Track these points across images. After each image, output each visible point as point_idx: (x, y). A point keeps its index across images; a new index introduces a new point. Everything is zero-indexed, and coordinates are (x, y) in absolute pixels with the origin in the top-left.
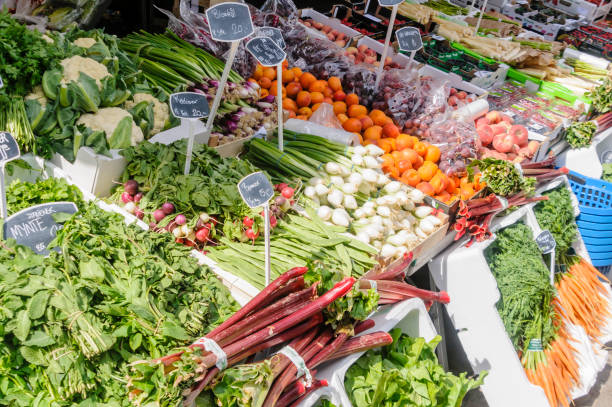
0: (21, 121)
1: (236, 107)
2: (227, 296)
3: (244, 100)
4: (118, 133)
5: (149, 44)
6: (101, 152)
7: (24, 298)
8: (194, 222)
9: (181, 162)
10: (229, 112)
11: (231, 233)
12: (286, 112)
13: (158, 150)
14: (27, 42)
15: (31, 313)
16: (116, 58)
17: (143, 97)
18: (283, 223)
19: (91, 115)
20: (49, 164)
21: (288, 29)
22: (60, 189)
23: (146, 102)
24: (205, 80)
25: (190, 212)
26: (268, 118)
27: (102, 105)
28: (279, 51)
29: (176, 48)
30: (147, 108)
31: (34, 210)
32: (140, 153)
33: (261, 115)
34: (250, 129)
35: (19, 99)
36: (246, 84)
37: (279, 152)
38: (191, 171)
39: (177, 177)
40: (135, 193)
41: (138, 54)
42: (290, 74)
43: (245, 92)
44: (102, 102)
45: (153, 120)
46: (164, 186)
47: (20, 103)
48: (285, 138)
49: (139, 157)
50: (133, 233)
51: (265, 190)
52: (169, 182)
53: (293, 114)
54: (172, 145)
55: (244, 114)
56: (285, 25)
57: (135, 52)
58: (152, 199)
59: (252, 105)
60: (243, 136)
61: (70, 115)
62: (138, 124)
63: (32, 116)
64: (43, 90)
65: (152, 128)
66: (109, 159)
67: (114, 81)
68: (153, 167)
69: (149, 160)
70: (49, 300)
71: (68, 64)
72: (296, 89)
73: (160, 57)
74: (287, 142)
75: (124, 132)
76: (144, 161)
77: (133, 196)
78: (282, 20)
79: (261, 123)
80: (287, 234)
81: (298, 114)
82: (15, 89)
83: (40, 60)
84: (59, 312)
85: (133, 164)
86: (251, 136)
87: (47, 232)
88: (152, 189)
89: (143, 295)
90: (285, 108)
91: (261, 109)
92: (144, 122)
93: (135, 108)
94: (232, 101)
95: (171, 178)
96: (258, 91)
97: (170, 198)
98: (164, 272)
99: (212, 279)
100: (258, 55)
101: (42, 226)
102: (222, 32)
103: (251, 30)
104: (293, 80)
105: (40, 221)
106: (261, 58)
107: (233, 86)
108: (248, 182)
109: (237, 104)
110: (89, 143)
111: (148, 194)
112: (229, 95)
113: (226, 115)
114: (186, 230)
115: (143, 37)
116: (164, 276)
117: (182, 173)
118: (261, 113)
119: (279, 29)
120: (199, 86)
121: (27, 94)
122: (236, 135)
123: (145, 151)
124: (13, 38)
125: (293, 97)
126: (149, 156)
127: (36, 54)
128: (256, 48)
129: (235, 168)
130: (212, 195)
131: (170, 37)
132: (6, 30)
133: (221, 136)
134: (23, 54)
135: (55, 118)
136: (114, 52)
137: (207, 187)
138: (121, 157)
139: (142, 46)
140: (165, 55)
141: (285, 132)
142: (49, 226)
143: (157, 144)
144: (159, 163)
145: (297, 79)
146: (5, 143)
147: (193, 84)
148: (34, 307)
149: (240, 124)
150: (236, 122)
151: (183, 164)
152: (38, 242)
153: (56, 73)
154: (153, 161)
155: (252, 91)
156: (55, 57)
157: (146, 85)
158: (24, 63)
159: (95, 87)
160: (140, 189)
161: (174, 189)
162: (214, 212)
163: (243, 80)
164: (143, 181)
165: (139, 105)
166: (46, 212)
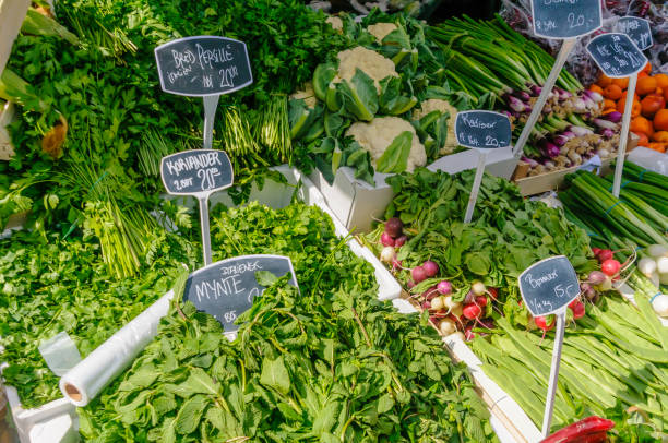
0: (279, 125)
1: (564, 124)
2: (482, 424)
3: (578, 115)
4: (391, 152)
5: (466, 33)
6: (362, 177)
7: (179, 399)
8: (462, 294)
9: (463, 204)
10: (553, 130)
11: (512, 317)
12: (635, 137)
13: (438, 181)
14: (299, 26)
15: (180, 425)
16: (415, 51)
17: (436, 104)
18: (595, 311)
19: (363, 125)
20: (307, 181)
21: (660, 20)
22: (299, 221)
23: (438, 112)
24: (528, 85)
25: (460, 279)
26: (608, 144)
27: (381, 113)
28: (638, 55)
29: (501, 40)
30: (438, 121)
31: (233, 263)
32: (413, 183)
33: (598, 139)
34: (577, 157)
35: (282, 98)
36: (585, 94)
37: (611, 199)
38: (474, 219)
39: (454, 225)
40: (397, 235)
41: (449, 46)
42: (650, 83)
43: (581, 105)
44: (380, 108)
45: (444, 137)
46: (433, 234)
47: (282, 104)
48: (625, 175)
49: (411, 189)
50: (364, 309)
51: (564, 287)
52: (440, 231)
53: (645, 139)
54: (459, 176)
55: (572, 136)
56: (657, 15)
57: (446, 43)
58: (415, 249)
59: (588, 123)
60: (567, 166)
61: (339, 123)
62: (422, 140)
63: (293, 120)
64: (313, 88)
65: (442, 146)
66: (371, 188)
67: (399, 83)
68: (427, 203)
69: (423, 194)
70: (205, 411)
71: (346, 58)
72: (656, 104)
73: (475, 50)
74: (627, 182)
75: (399, 152)
76: (416, 195)
77: (395, 239)
78: (653, 8)
79: (595, 148)
80: (598, 330)
81: (652, 140)
82: (278, 86)
83: (311, 50)
84: (217, 431)
85: (400, 197)
86: (577, 167)
87: (244, 296)
88: (419, 233)
89: (338, 428)
90: (633, 130)
91: (599, 130)
92: (429, 139)
93: (422, 120)
94: (561, 116)
95: (445, 226)
96: (600, 104)
97: (437, 255)
98: (386, 385)
99: (468, 392)
100: (603, 59)
101: (240, 286)
102: (551, 24)
103: (599, 23)
104: (654, 92)
105: (237, 279)
106: (607, 65)
107: (565, 95)
108: (537, 273)
109: (567, 119)
110: (350, 163)
111: (412, 241)
112: (557, 108)
113: (549, 136)
114: (449, 302)
115: (464, 24)
116: (386, 391)
117: (461, 219)
118: (598, 136)
119: (647, 21)
120: (518, 93)
121: (293, 92)
122: (556, 164)
123: (420, 181)
124: (284, 21)
125: (650, 116)
126: (424, 189)
127: (306, 42)
128: (602, 50)
129: (538, 220)
130: (493, 259)
131: (498, 24)
132: (277, 10)
133: (535, 163)
134: (290, 42)
135: (323, 125)
136: (416, 42)
137: (490, 247)
138: (387, 186)
139: (458, 35)
140: (484, 49)
141: (626, 165)
142: (248, 288)
143: (439, 172)
144: (434, 200)
145: (659, 91)
146: (216, 165)
147: (510, 90)
148: (185, 417)
149: (565, 149)
150: (559, 146)
151: (465, 207)
152: (229, 309)
153: (331, 68)
154: (428, 195)
155: (591, 104)
156: (332, 47)
157: (446, 89)
158: (289, 53)
159: (373, 89)
160: (405, 231)
161: (445, 241)
162: (494, 284)
163: (582, 88)
164: (411, 221)
165: (430, 115)
166: (248, 267)
